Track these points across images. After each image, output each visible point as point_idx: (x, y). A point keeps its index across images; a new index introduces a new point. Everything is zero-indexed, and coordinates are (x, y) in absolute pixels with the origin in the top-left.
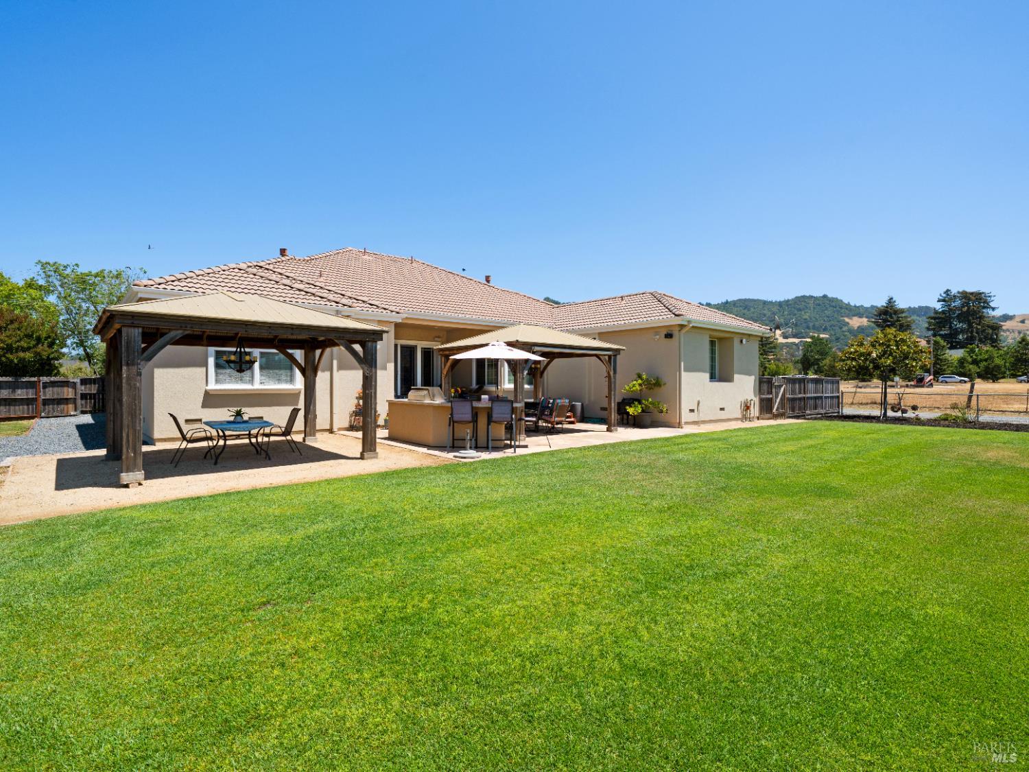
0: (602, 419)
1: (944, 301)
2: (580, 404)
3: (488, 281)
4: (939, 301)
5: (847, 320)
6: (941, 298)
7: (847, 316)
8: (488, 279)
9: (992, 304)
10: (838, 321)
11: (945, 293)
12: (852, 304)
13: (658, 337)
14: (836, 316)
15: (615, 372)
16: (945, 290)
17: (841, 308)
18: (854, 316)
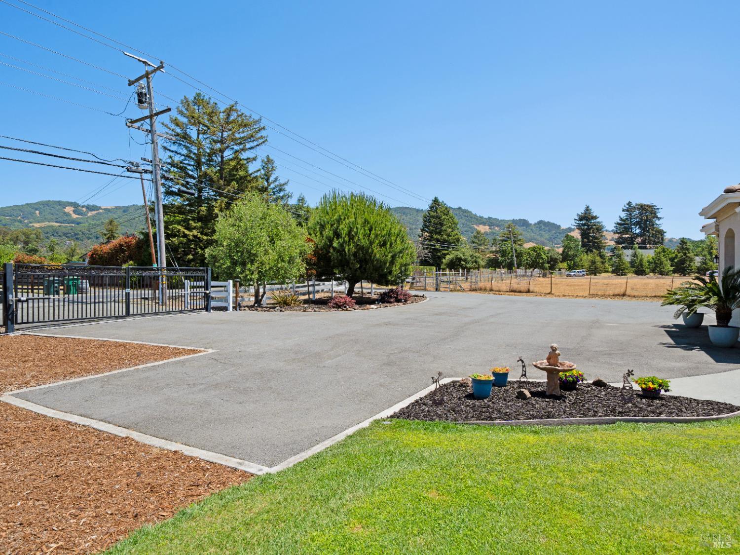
1: (627, 210)
4: (623, 211)
5: (476, 227)
6: (625, 208)
7: (476, 225)
9: (659, 215)
10: (470, 228)
11: (628, 204)
12: (478, 215)
14: (468, 223)
16: (628, 202)
17: (471, 218)
18: (480, 224)
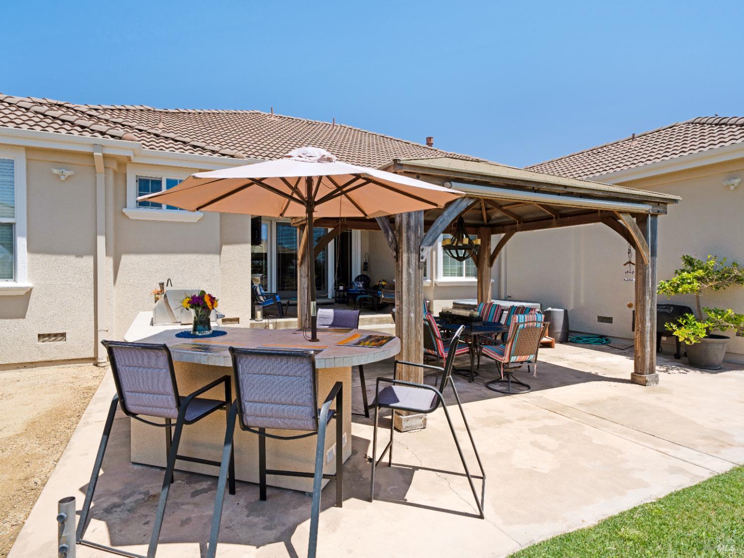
0: (602, 337)
2: (562, 310)
3: (429, 144)
8: (429, 142)
13: (737, 181)
15: (654, 253)
